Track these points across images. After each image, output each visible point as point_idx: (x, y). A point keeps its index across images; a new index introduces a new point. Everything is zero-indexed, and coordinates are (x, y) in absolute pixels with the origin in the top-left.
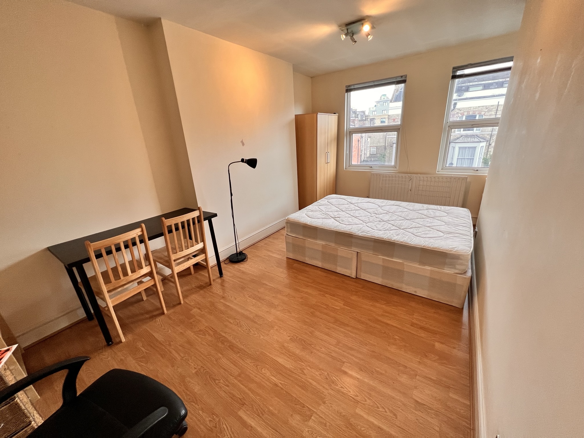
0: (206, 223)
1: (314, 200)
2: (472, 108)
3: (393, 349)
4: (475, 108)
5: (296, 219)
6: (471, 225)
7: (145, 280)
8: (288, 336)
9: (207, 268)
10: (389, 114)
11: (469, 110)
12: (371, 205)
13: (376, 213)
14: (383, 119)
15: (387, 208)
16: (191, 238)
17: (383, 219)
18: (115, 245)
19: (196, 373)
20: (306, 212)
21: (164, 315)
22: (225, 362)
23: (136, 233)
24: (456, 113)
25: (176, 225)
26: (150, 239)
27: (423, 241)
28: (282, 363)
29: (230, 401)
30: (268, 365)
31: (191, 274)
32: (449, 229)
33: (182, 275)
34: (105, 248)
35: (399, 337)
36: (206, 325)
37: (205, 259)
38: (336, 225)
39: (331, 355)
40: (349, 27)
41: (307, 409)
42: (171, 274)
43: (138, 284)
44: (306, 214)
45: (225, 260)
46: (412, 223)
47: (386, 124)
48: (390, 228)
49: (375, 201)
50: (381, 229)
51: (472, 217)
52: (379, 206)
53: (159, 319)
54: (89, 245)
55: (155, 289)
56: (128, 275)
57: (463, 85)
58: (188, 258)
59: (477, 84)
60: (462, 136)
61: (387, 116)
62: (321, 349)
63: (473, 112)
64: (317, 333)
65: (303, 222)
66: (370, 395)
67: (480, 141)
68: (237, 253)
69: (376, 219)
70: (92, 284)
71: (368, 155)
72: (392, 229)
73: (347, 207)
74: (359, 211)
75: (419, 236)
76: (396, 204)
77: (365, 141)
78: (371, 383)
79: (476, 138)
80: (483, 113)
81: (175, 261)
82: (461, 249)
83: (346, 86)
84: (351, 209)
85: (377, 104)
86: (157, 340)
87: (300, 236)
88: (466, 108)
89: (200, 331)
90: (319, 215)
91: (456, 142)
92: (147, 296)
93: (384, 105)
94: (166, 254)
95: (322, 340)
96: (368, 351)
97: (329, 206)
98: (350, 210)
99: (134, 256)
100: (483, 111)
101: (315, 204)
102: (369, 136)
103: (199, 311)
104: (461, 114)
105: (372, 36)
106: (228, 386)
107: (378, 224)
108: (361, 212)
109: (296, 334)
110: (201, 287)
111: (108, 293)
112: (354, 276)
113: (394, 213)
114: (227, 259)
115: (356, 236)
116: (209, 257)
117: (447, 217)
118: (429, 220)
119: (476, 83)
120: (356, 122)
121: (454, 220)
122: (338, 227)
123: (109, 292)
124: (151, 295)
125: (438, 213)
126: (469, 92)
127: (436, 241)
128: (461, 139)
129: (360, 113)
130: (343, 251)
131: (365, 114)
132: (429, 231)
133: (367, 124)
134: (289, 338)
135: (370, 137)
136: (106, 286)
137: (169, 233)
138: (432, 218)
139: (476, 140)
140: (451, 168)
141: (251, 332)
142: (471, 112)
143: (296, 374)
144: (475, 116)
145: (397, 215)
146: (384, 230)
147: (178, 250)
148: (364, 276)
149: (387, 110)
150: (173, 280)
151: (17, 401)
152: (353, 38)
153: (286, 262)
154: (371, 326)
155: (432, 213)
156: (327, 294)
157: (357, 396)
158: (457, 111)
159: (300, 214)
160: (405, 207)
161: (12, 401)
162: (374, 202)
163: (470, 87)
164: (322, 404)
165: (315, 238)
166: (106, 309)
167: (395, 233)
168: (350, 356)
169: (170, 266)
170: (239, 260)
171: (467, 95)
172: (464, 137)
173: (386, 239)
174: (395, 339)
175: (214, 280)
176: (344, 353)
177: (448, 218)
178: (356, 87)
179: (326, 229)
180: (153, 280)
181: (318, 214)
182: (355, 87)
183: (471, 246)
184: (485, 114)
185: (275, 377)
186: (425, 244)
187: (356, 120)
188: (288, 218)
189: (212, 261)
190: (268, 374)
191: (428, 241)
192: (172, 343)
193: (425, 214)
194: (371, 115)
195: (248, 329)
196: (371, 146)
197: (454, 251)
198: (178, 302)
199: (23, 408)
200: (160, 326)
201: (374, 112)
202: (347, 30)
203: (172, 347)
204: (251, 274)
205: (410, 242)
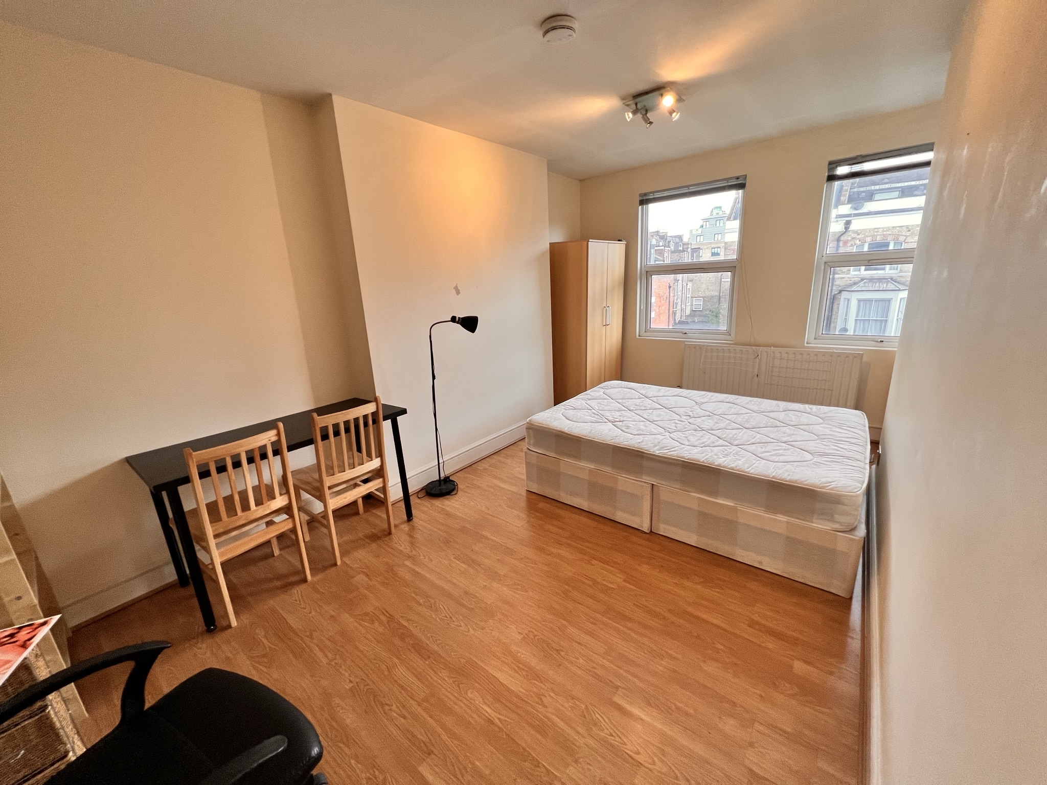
0: (387, 426)
1: (581, 388)
2: (881, 230)
3: (712, 668)
4: (885, 230)
5: (544, 422)
6: (866, 442)
7: (278, 519)
8: (519, 632)
9: (386, 503)
10: (726, 240)
11: (876, 234)
12: (682, 401)
13: (690, 416)
14: (716, 249)
15: (710, 407)
16: (359, 450)
17: (702, 426)
18: (232, 457)
19: (351, 689)
20: (564, 410)
21: (307, 583)
22: (404, 673)
23: (267, 438)
24: (850, 238)
25: (336, 427)
26: (290, 449)
27: (772, 468)
28: (505, 682)
29: (406, 745)
30: (478, 683)
31: (357, 513)
32: (824, 447)
33: (343, 513)
34: (215, 461)
35: (724, 646)
36: (377, 604)
37: (382, 489)
38: (615, 434)
39: (596, 674)
40: (637, 100)
41: (544, 770)
42: (323, 511)
43: (267, 526)
44: (564, 414)
45: (418, 491)
46: (754, 436)
47: (722, 258)
48: (713, 443)
49: (690, 393)
50: (697, 443)
51: (870, 428)
52: (696, 402)
53: (298, 591)
54: (191, 454)
55: (293, 537)
56: (250, 510)
57: (862, 189)
58: (353, 484)
59: (889, 187)
60: (862, 280)
61: (723, 245)
62: (578, 661)
63: (882, 236)
64: (571, 630)
65: (556, 427)
66: (663, 752)
67: (898, 289)
68: (440, 480)
69: (689, 426)
70: (191, 523)
71: (688, 312)
72: (717, 444)
73: (638, 404)
74: (660, 412)
75: (766, 458)
76: (728, 400)
77: (683, 287)
78: (666, 729)
79: (890, 284)
80: (902, 239)
81: (330, 488)
82: (844, 484)
83: (640, 194)
84: (645, 407)
85: (705, 223)
86: (290, 628)
87: (551, 453)
88: (870, 230)
89: (366, 614)
90: (588, 416)
91: (852, 289)
92: (281, 549)
93: (718, 225)
94: (316, 476)
95: (579, 643)
96: (665, 670)
97: (606, 401)
98: (643, 408)
99: (262, 479)
100: (901, 235)
101: (582, 396)
102: (690, 279)
103: (366, 579)
104: (859, 241)
105: (679, 114)
106: (405, 718)
107: (691, 435)
108: (663, 412)
109: (534, 631)
110: (374, 538)
111: (214, 539)
112: (646, 527)
113: (723, 416)
114: (422, 489)
115: (651, 456)
116: (389, 486)
117: (822, 425)
118: (788, 431)
119: (887, 186)
120: (666, 255)
121: (834, 431)
122: (618, 437)
123: (216, 536)
124: (288, 547)
125: (805, 418)
126: (874, 202)
127: (797, 468)
128: (861, 284)
129: (674, 238)
130: (626, 482)
131: (682, 240)
132: (785, 450)
133: (687, 259)
134: (520, 637)
135: (691, 281)
136: (212, 527)
137: (322, 440)
138: (792, 426)
139: (891, 286)
140: (843, 338)
141: (453, 622)
142: (878, 237)
143: (529, 703)
144: (887, 245)
145: (728, 420)
146: (702, 445)
147: (336, 469)
148: (664, 529)
149: (722, 233)
150: (325, 522)
151: (49, 712)
152: (646, 118)
153: (525, 498)
154: (673, 623)
155: (794, 418)
156: (596, 560)
157: (638, 753)
158: (852, 235)
159: (552, 414)
160: (744, 406)
161: (41, 712)
162: (687, 396)
163: (875, 192)
164: (573, 764)
165: (578, 457)
166: (210, 567)
167: (722, 452)
168: (630, 677)
169: (321, 497)
170: (444, 491)
171: (870, 206)
172: (867, 281)
173: (703, 462)
174: (717, 650)
175: (396, 526)
176: (620, 670)
177: (825, 428)
178: (657, 195)
179: (597, 442)
180: (290, 520)
181: (585, 415)
182: (655, 197)
183: (864, 480)
184: (905, 240)
185: (490, 707)
186: (777, 473)
187: (667, 251)
188: (530, 421)
189: (395, 492)
190: (478, 701)
191: (782, 468)
192: (315, 634)
193: (781, 419)
194: (693, 243)
195: (448, 616)
196: (693, 296)
197: (830, 487)
198: (333, 562)
199: (58, 725)
200: (298, 602)
201: (698, 237)
202: (636, 104)
203: (316, 641)
204: (461, 516)
205: (748, 470)
